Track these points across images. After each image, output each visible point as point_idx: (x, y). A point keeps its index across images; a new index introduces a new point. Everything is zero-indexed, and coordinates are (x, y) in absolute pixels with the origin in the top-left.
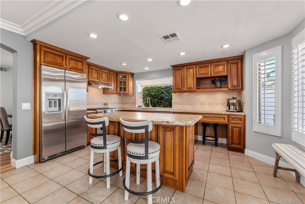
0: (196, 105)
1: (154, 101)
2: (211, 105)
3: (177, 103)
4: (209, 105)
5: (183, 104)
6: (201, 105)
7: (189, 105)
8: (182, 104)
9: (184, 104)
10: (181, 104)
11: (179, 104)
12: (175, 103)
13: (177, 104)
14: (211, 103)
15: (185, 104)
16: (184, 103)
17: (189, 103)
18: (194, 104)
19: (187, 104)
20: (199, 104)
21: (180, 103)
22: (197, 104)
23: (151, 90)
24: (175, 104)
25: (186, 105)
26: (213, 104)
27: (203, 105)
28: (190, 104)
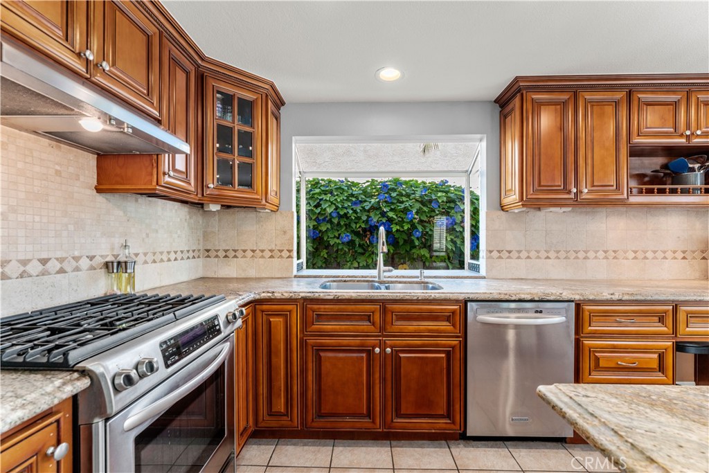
0: (586, 258)
1: (338, 241)
2: (645, 258)
3: (510, 252)
4: (635, 258)
5: (533, 254)
6: (606, 258)
7: (558, 258)
8: (528, 257)
9: (538, 257)
10: (524, 254)
11: (519, 258)
12: (499, 251)
13: (509, 257)
14: (645, 252)
15: (544, 254)
16: (538, 252)
17: (558, 252)
18: (581, 255)
19: (552, 254)
20: (601, 255)
21: (519, 252)
22: (591, 254)
23: (320, 194)
24: (500, 257)
25: (548, 258)
26: (650, 255)
27: (615, 258)
28: (562, 254)
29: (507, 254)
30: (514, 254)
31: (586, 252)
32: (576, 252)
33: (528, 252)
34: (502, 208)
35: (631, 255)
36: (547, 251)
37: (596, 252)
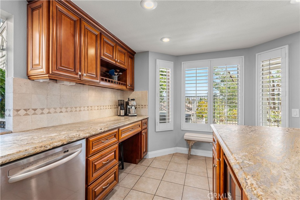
3: (35, 110)
4: (98, 109)
5: (52, 110)
7: (67, 112)
8: (49, 113)
9: (55, 112)
10: (46, 111)
11: (42, 113)
12: (26, 110)
13: (34, 114)
14: (101, 106)
15: (58, 110)
16: (55, 109)
17: (67, 108)
18: (78, 109)
19: (64, 110)
21: (43, 109)
22: (82, 109)
24: (27, 114)
25: (61, 112)
27: (91, 110)
28: (69, 109)
29: (33, 112)
30: (39, 111)
31: (80, 107)
32: (76, 108)
33: (49, 109)
34: (29, 77)
35: (96, 108)
36: (61, 108)
37: (84, 107)
